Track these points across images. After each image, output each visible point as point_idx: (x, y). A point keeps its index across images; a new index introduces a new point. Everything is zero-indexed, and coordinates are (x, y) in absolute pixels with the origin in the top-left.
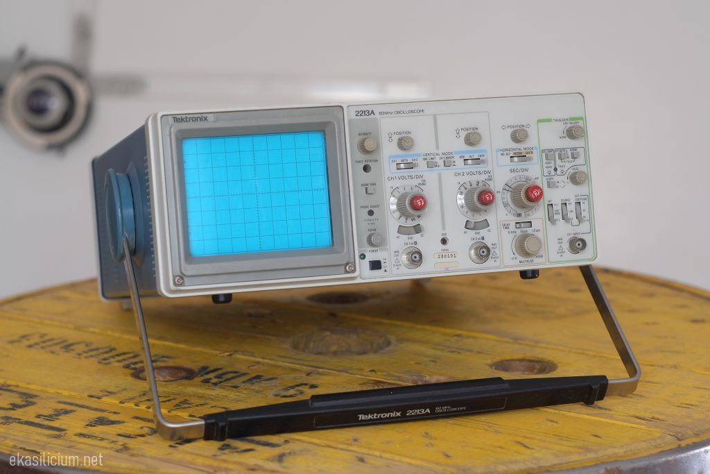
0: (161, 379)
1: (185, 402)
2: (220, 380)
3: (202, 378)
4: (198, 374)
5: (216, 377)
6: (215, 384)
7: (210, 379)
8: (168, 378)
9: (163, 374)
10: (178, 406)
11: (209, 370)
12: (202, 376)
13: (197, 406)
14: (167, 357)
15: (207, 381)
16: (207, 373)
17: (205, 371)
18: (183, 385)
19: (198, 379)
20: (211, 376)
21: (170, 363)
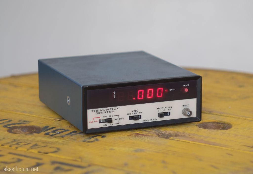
0: (23, 133)
1: (36, 145)
2: (55, 133)
3: (45, 133)
4: (43, 130)
5: (52, 132)
6: (52, 135)
7: (49, 133)
8: (27, 132)
9: (24, 130)
10: (32, 147)
11: (48, 128)
12: (45, 131)
13: (42, 147)
14: (26, 122)
15: (47, 134)
16: (48, 130)
17: (46, 128)
18: (35, 136)
19: (43, 133)
20: (50, 131)
21: (28, 124)
